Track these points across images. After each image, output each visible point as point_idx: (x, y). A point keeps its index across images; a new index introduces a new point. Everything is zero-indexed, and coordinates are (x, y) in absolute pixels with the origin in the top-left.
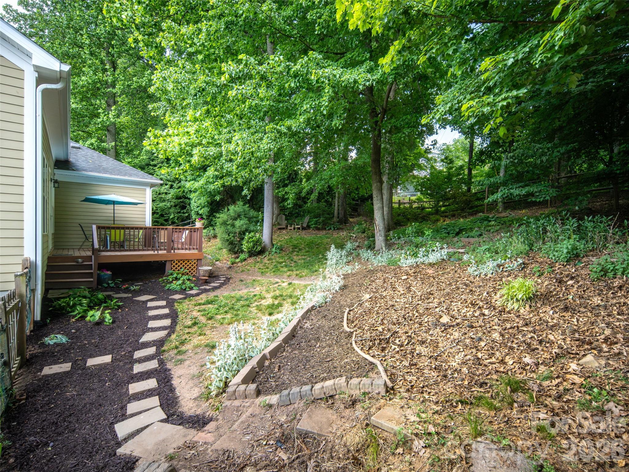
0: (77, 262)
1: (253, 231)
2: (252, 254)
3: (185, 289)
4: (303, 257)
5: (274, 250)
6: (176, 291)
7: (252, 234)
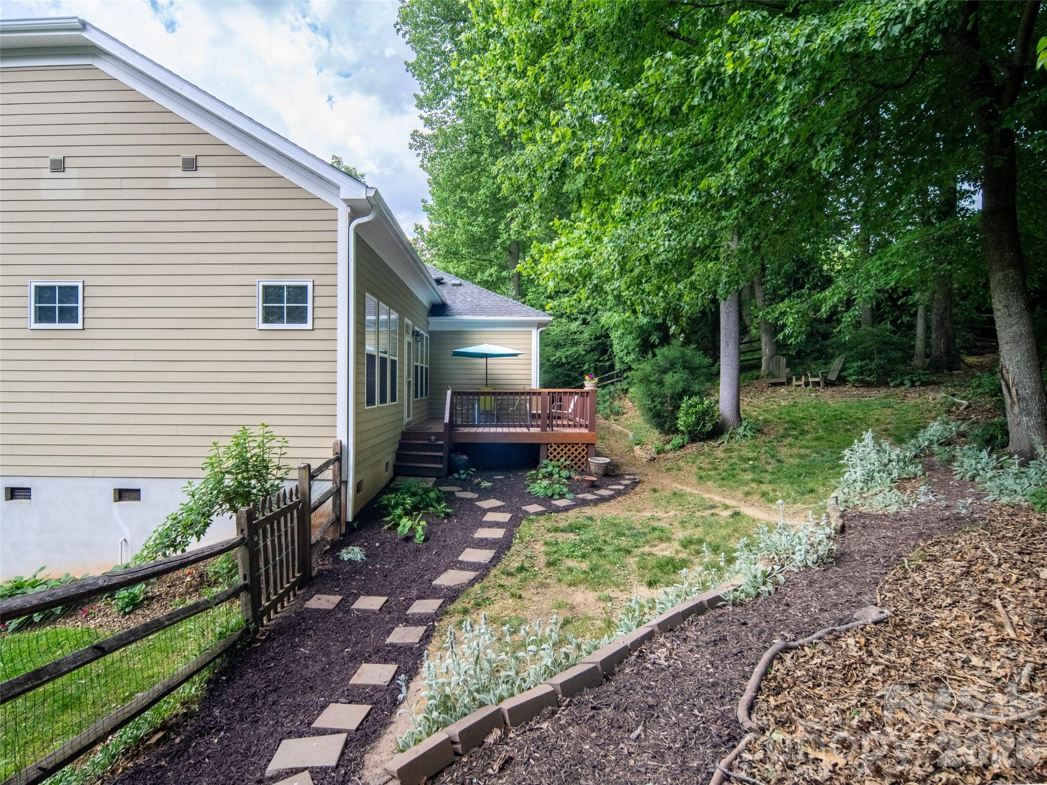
0: (430, 440)
1: (696, 394)
2: (696, 436)
3: (552, 496)
4: (802, 451)
5: (741, 430)
6: (538, 498)
7: (696, 399)
